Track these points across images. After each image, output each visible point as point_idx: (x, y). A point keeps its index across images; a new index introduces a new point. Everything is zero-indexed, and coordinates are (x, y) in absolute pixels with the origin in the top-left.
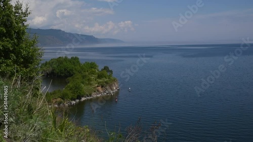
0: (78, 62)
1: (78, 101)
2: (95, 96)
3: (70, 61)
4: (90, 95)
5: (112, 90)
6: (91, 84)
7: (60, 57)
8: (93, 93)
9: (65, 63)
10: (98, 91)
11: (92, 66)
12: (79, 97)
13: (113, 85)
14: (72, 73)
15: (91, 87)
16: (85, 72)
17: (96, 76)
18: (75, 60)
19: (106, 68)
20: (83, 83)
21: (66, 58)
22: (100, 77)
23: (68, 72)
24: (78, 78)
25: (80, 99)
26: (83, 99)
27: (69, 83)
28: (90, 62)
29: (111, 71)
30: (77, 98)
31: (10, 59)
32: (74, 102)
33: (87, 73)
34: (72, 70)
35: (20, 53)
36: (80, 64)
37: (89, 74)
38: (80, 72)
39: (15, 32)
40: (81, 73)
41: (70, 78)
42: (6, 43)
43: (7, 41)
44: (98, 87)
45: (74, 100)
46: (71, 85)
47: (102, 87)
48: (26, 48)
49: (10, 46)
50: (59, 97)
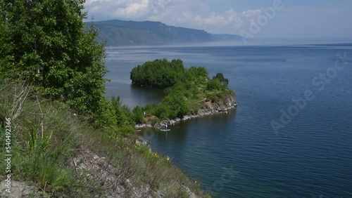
0: (181, 66)
1: (178, 120)
2: (202, 114)
3: (170, 65)
4: (196, 113)
5: (226, 106)
6: (197, 98)
7: (157, 60)
8: (200, 110)
9: (163, 68)
10: (207, 108)
11: (201, 72)
12: (180, 115)
13: (229, 99)
14: (172, 82)
15: (197, 102)
16: (190, 80)
17: (205, 86)
18: (177, 64)
19: (219, 76)
20: (186, 95)
21: (165, 60)
22: (210, 87)
23: (168, 80)
24: (179, 89)
25: (182, 117)
26: (186, 118)
27: (167, 95)
28: (197, 67)
29: (227, 81)
30: (178, 117)
31: (62, 60)
32: (174, 122)
33: (193, 83)
34: (172, 78)
35: (75, 51)
36: (183, 69)
37: (196, 84)
38: (183, 81)
39: (69, 24)
40: (185, 82)
41: (170, 89)
42: (56, 39)
43: (59, 36)
44: (206, 101)
45: (174, 119)
46: (169, 98)
47: (212, 102)
48: (83, 45)
49: (61, 42)
50: (153, 114)
